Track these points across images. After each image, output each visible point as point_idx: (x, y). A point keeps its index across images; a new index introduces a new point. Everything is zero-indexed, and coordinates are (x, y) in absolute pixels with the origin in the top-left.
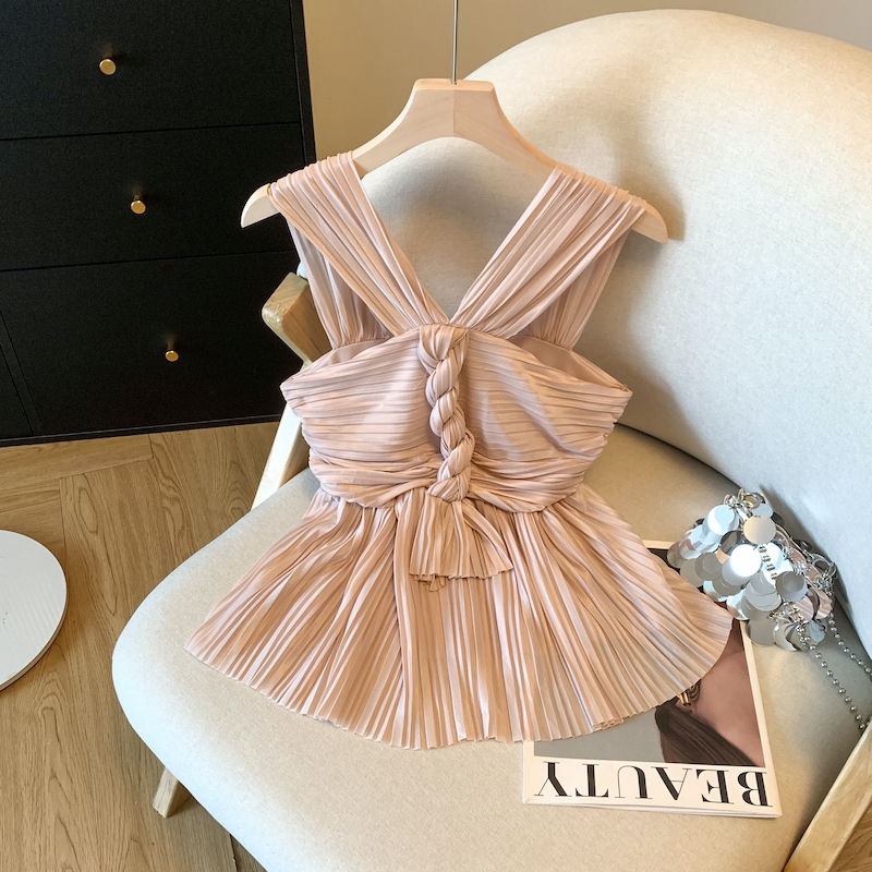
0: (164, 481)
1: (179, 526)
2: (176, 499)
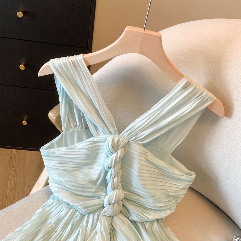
0: (12, 168)
1: (12, 187)
2: (14, 176)
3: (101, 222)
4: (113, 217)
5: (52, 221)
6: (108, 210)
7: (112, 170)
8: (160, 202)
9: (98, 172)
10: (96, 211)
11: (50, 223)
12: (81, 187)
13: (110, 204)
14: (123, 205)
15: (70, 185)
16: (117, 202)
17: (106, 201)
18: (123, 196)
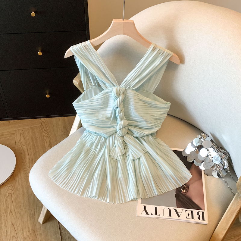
0: (45, 132)
1: (48, 144)
2: (48, 137)
3: (117, 140)
4: (123, 137)
5: (88, 144)
6: (120, 132)
7: (119, 108)
8: (151, 123)
9: (110, 112)
10: (113, 134)
11: (87, 146)
12: (102, 122)
13: (120, 129)
14: (128, 129)
15: (95, 122)
16: (124, 127)
17: (118, 128)
18: (127, 123)
